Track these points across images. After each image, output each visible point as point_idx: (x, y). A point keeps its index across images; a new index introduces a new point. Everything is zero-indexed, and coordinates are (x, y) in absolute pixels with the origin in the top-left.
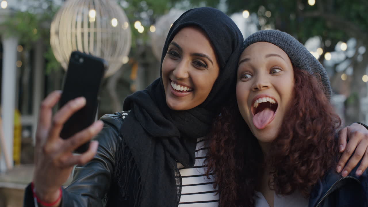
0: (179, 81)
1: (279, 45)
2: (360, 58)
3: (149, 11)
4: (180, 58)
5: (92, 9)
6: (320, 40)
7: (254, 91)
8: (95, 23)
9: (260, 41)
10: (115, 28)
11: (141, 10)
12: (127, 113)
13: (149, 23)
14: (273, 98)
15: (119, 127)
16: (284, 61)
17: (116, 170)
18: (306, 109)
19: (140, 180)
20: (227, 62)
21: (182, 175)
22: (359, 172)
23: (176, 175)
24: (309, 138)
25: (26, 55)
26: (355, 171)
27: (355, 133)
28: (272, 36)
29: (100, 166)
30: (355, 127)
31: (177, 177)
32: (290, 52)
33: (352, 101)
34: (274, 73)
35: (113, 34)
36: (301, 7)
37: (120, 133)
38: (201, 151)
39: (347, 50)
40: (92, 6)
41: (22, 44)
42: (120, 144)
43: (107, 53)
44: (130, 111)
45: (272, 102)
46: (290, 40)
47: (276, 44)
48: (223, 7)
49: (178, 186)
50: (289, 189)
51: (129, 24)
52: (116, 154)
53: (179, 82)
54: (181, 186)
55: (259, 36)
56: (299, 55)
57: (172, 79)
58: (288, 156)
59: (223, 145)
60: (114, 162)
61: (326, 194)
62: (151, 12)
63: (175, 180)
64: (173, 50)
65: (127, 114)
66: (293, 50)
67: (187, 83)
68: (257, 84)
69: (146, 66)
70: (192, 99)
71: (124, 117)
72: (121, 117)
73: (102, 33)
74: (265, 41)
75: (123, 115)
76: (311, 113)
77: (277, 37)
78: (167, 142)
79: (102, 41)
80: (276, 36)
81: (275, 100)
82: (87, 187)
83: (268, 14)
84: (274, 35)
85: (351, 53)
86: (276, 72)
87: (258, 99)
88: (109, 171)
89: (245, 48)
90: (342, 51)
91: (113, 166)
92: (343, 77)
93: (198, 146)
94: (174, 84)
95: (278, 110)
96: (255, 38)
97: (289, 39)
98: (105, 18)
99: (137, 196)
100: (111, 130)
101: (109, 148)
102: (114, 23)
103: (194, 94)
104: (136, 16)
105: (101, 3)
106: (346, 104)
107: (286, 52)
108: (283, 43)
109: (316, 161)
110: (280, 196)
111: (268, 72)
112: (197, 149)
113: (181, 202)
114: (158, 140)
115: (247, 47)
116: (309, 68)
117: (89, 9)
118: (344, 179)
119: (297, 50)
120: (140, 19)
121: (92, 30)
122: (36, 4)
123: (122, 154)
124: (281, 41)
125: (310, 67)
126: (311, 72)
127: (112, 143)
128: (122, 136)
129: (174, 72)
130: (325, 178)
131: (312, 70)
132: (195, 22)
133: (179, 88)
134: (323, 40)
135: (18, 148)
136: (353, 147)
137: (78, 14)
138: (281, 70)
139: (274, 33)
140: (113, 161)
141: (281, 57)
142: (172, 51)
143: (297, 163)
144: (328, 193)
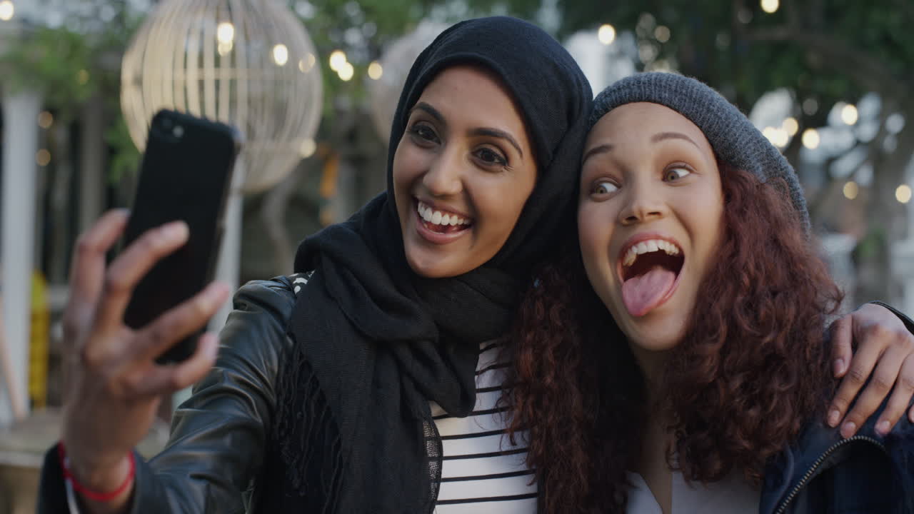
0: (438, 200)
1: (684, 109)
2: (889, 144)
3: (365, 27)
4: (440, 143)
5: (225, 21)
6: (792, 98)
7: (625, 226)
8: (233, 54)
9: (635, 101)
10: (281, 68)
11: (346, 24)
12: (306, 277)
13: (366, 55)
14: (672, 241)
15: (287, 312)
16: (697, 148)
17: (279, 421)
18: (757, 267)
19: (338, 445)
20: (555, 152)
21: (442, 433)
22: (883, 426)
23: (427, 434)
24: (768, 339)
25: (61, 136)
26: (874, 424)
27: (874, 329)
28: (665, 87)
29: (239, 409)
30: (872, 313)
31: (430, 438)
32: (710, 127)
33: (869, 251)
34: (673, 178)
35: (277, 83)
36: (742, 17)
37: (288, 327)
38: (489, 373)
39: (858, 124)
40: (224, 13)
41: (51, 109)
42: (288, 357)
43: (262, 129)
44: (313, 272)
45: (670, 252)
46: (709, 97)
47: (677, 108)
48: (549, 18)
49: (433, 459)
50: (717, 466)
51: (316, 58)
52: (277, 379)
53: (438, 203)
54: (440, 458)
55: (632, 87)
56: (731, 133)
57: (419, 197)
58: (713, 385)
59: (551, 359)
60: (273, 399)
61: (804, 481)
62: (370, 28)
63: (424, 447)
64: (422, 122)
65: (304, 281)
66: (718, 123)
67: (459, 206)
68: (635, 208)
69: (358, 162)
70: (472, 247)
71: (297, 289)
72: (290, 288)
73: (249, 81)
74: (649, 100)
75: (294, 282)
76: (769, 278)
77: (676, 91)
78: (405, 353)
79: (249, 102)
80: (673, 88)
81: (677, 245)
82: (205, 458)
83: (662, 34)
84: (670, 85)
85: (868, 132)
86: (678, 176)
87: (636, 243)
88: (260, 420)
89: (599, 118)
90: (845, 126)
91: (271, 411)
92: (849, 191)
93: (484, 360)
94: (426, 209)
95: (684, 271)
96: (623, 94)
97: (707, 96)
98: (257, 45)
99: (331, 487)
100: (266, 319)
101: (261, 364)
102: (280, 55)
103: (475, 235)
104: (334, 38)
105: (248, 7)
106: (856, 257)
107: (700, 128)
108: (692, 104)
109: (783, 394)
110: (697, 484)
111: (659, 176)
112: (478, 368)
113: (440, 498)
114: (382, 347)
115: (602, 116)
116: (756, 166)
117: (218, 20)
118: (848, 442)
119: (727, 122)
120: (344, 47)
121: (225, 74)
122: (86, 9)
123: (292, 383)
124: (687, 100)
125: (759, 164)
126: (762, 175)
127: (268, 352)
128: (292, 336)
129: (426, 179)
130: (800, 439)
131: (763, 170)
132: (477, 54)
133: (438, 218)
134: (799, 98)
135: (40, 368)
136: (867, 362)
137: (189, 33)
138: (691, 171)
139: (669, 79)
140: (272, 397)
141: (691, 141)
142: (420, 124)
143: (737, 400)
144: (808, 477)
